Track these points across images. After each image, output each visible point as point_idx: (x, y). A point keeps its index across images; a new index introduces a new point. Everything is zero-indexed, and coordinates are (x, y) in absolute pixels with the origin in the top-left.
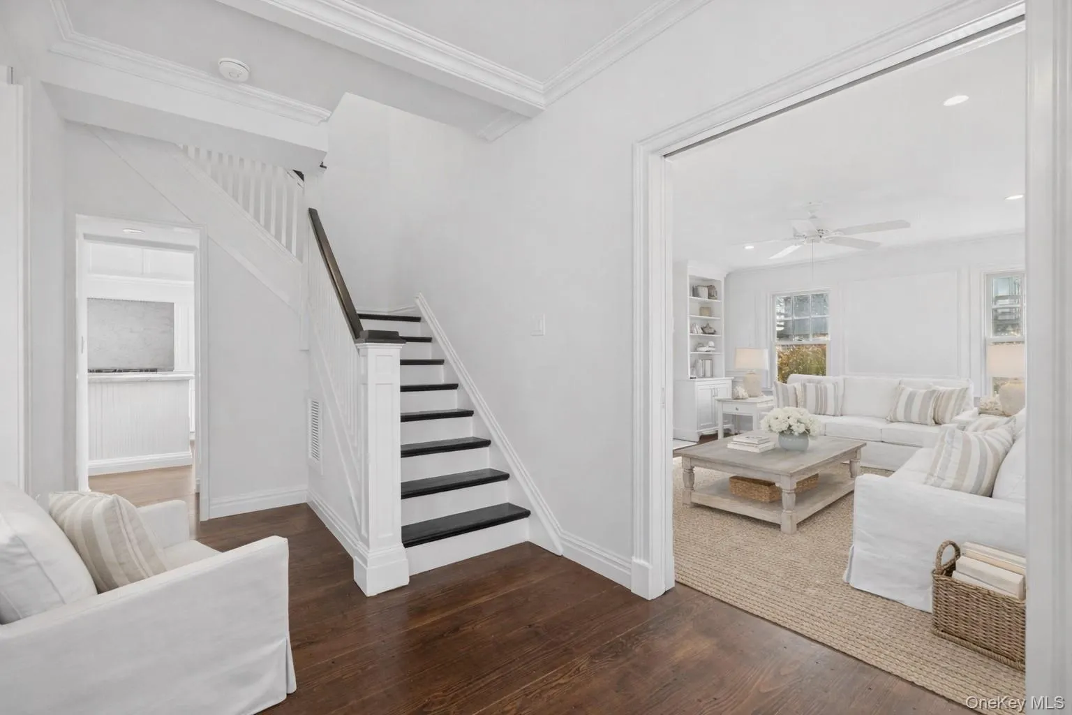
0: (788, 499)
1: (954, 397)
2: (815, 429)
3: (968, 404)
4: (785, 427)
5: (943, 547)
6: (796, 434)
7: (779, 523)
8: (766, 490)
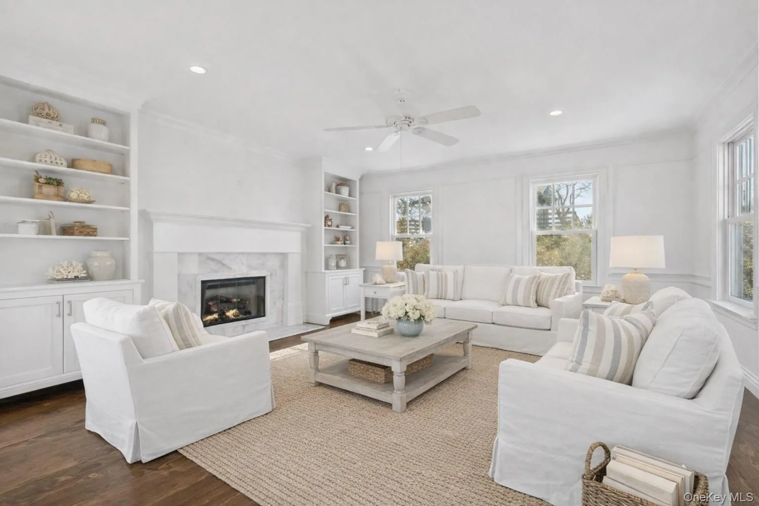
0: (398, 380)
1: (557, 282)
2: (429, 315)
3: (570, 289)
4: (401, 313)
5: (592, 449)
6: (412, 320)
7: (391, 403)
8: (382, 373)
